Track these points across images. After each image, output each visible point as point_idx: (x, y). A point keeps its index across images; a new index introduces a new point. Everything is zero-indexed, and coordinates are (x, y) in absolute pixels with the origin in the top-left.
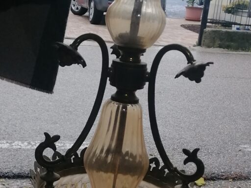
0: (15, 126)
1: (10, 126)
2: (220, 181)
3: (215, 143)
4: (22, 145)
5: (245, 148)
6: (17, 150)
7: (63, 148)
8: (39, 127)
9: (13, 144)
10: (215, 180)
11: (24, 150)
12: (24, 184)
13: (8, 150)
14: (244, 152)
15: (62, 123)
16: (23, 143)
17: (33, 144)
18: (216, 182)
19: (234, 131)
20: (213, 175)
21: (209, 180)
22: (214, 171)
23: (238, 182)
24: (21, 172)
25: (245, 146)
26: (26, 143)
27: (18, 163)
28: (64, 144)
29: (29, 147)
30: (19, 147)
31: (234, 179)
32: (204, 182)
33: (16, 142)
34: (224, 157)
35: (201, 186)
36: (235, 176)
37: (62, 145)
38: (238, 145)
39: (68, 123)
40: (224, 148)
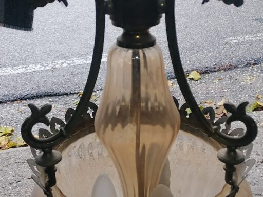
0: (28, 51)
1: (23, 52)
2: (213, 73)
3: (204, 40)
4: (36, 68)
5: (231, 40)
6: (32, 73)
7: (73, 65)
8: (48, 49)
9: (28, 68)
10: (209, 73)
11: (38, 72)
12: (44, 102)
13: (24, 74)
14: (230, 44)
15: (69, 42)
16: (36, 66)
17: (46, 65)
18: (210, 74)
19: (219, 26)
20: (207, 69)
21: (204, 73)
22: (207, 65)
23: (229, 72)
24: (39, 92)
25: (230, 39)
26: (39, 66)
27: (35, 84)
28: (73, 61)
29: (43, 68)
30: (34, 70)
31: (225, 70)
32: (199, 76)
33: (31, 66)
34: (214, 51)
35: (197, 80)
36: (225, 67)
37: (71, 62)
38: (224, 39)
39: (74, 41)
40: (213, 43)
